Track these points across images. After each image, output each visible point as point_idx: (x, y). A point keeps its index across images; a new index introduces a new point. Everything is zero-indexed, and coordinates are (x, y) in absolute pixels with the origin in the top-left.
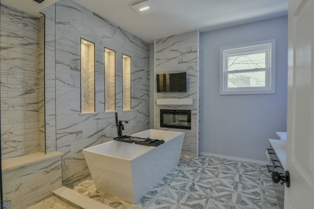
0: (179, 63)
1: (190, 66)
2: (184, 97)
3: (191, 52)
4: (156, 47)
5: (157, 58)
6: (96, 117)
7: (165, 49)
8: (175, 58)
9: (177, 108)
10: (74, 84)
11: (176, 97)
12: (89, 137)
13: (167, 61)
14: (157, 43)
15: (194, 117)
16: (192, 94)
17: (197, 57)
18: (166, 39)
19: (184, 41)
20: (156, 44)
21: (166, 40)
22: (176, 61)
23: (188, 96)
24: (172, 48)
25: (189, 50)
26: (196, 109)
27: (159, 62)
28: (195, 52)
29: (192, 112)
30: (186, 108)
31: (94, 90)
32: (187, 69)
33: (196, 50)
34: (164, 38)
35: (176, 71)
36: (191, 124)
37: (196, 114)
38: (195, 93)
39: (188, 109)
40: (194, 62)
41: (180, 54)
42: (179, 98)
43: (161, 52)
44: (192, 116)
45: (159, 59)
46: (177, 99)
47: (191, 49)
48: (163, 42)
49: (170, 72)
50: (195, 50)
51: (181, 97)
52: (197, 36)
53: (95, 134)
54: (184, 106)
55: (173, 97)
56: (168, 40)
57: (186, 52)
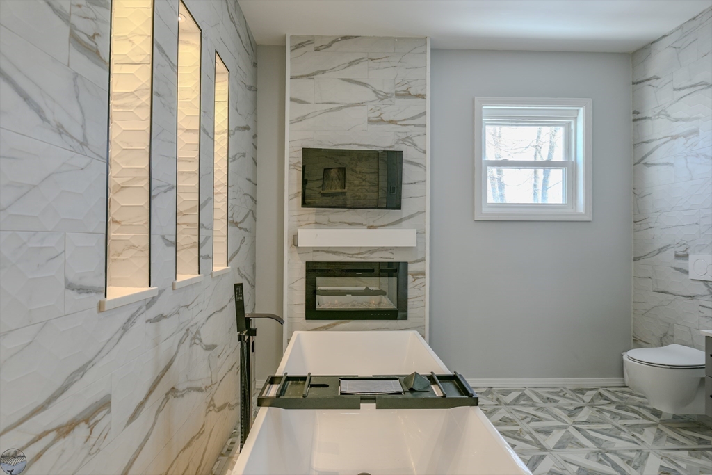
0: (370, 121)
1: (404, 136)
2: (386, 223)
3: (407, 95)
4: (291, 59)
5: (295, 96)
6: (152, 313)
7: (323, 72)
8: (358, 104)
9: (364, 258)
10: (84, 136)
11: (362, 224)
12: (133, 417)
13: (331, 110)
14: (297, 47)
15: (417, 282)
16: (410, 217)
17: (424, 113)
18: (327, 43)
19: (385, 60)
20: (292, 50)
21: (329, 46)
22: (361, 114)
23: (400, 221)
24: (349, 73)
25: (401, 89)
26: (423, 260)
27: (302, 110)
28: (418, 96)
29: (411, 268)
30: (391, 256)
31: (147, 181)
32: (397, 143)
33: (423, 93)
34: (322, 37)
35: (360, 145)
36: (409, 303)
37: (423, 273)
38: (419, 212)
39: (396, 259)
40: (415, 125)
41: (373, 96)
42: (370, 227)
43: (312, 80)
44: (410, 278)
45: (303, 99)
46: (365, 231)
47: (407, 86)
48: (317, 49)
49: (342, 145)
50: (419, 92)
51: (375, 224)
52: (425, 52)
53: (150, 392)
54: (387, 250)
55: (350, 224)
56: (333, 45)
57: (392, 94)
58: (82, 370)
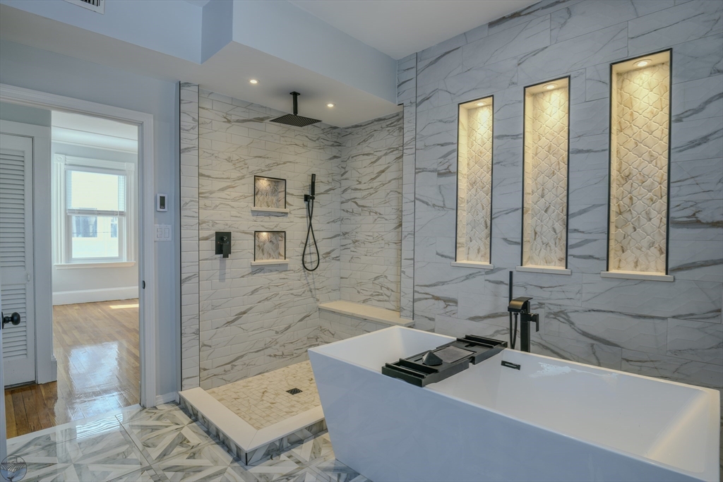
6: (491, 277)
10: (444, 204)
12: (473, 319)
53: (488, 317)
58: (443, 283)
